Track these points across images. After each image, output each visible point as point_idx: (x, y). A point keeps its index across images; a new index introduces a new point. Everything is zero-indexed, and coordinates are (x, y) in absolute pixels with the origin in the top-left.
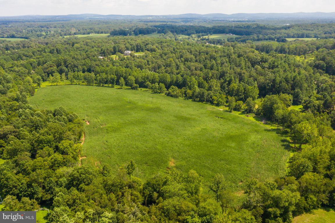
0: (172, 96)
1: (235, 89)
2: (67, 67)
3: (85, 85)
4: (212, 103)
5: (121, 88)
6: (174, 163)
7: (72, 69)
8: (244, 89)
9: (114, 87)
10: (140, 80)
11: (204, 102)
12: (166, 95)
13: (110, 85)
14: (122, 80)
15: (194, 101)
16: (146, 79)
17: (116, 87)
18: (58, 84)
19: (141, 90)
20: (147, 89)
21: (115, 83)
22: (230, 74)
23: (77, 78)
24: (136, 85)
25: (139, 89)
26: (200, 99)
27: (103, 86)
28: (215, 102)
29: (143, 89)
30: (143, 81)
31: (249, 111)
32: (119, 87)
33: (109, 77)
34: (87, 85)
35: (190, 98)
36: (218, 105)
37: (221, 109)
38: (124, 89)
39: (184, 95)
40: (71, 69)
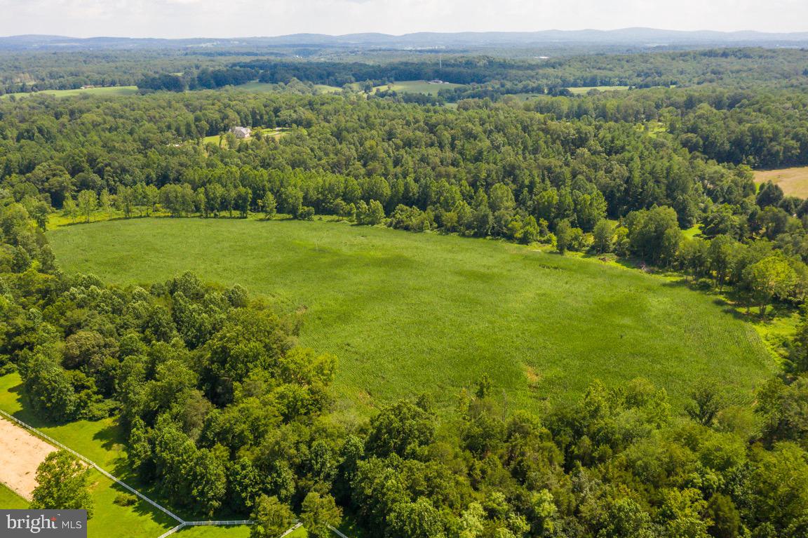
0: (407, 228)
1: (554, 202)
2: (100, 172)
3: (165, 217)
4: (510, 238)
5: (268, 219)
6: (537, 375)
7: (116, 179)
8: (574, 201)
9: (246, 218)
10: (313, 195)
11: (488, 238)
12: (391, 228)
13: (236, 213)
14: (270, 199)
15: (463, 235)
16: (326, 192)
17: (252, 216)
18: (92, 219)
19: (320, 219)
20: (335, 217)
21: (249, 208)
22: (529, 170)
23: (143, 201)
24: (306, 208)
25: (316, 218)
26: (478, 230)
27: (216, 216)
28: (518, 235)
29: (326, 218)
30: (321, 198)
31: (600, 248)
32: (262, 215)
33: (233, 193)
34: (172, 217)
35: (453, 229)
36: (525, 240)
37: (535, 248)
38: (276, 220)
39: (435, 225)
40: (113, 177)
